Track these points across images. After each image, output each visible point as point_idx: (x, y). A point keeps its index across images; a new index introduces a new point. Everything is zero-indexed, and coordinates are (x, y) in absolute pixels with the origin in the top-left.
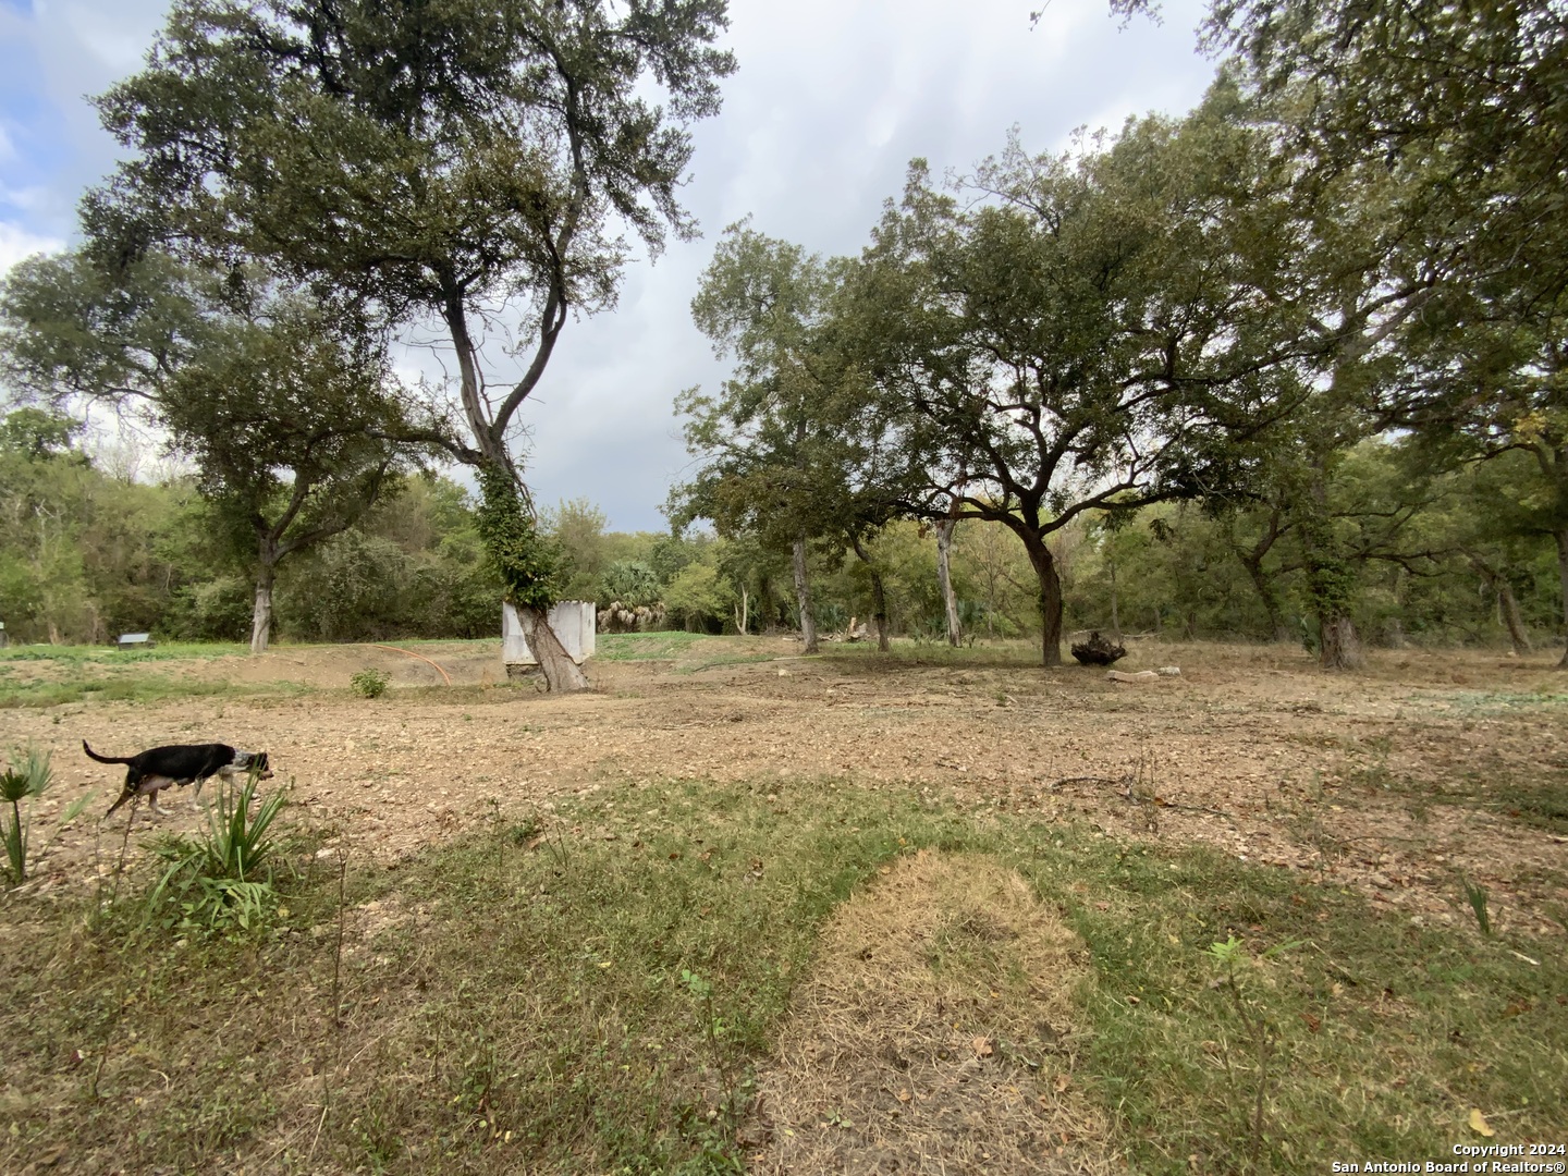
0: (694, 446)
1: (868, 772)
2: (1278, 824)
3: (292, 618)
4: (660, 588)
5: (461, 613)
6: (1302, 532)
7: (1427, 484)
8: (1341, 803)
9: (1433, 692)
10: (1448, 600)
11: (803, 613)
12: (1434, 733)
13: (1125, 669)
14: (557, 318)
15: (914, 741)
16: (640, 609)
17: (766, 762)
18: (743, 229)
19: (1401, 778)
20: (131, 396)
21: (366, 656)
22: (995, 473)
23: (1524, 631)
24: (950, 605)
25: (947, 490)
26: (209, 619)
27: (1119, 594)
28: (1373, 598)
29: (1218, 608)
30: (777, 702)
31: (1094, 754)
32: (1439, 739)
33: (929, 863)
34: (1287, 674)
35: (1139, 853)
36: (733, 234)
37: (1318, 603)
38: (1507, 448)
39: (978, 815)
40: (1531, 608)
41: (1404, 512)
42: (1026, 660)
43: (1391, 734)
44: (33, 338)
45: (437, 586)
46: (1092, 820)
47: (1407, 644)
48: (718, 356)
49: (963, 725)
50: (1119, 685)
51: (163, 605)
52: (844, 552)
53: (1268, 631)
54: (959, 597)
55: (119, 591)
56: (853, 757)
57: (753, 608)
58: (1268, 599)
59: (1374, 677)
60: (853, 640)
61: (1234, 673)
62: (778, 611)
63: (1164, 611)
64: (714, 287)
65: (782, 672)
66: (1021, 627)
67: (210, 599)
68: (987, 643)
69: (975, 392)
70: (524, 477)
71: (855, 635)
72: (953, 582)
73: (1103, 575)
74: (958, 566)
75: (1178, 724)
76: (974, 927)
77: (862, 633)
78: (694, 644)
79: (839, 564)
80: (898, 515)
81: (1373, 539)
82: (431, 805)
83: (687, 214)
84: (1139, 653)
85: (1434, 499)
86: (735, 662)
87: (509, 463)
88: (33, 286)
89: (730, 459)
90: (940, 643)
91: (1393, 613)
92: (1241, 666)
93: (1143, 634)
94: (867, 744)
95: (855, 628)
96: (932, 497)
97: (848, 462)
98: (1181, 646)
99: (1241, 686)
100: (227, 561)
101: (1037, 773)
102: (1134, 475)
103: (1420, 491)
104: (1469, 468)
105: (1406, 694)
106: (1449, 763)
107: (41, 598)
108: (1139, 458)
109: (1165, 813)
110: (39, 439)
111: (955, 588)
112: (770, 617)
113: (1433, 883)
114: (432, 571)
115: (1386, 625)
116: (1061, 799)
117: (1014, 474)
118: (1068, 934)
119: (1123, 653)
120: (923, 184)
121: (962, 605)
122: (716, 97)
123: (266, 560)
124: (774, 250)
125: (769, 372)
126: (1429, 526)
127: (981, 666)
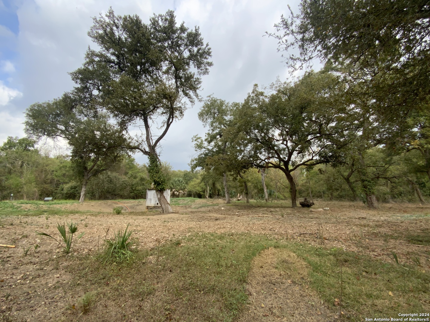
0: (197, 149)
1: (253, 231)
2: (353, 243)
3: (89, 194)
4: (186, 185)
5: (133, 192)
6: (359, 172)
7: (392, 159)
8: (368, 239)
9: (397, 215)
10: (403, 190)
11: (226, 193)
12: (393, 224)
13: (314, 208)
14: (171, 121)
15: (263, 225)
16: (180, 191)
17: (228, 229)
18: (211, 97)
19: (383, 234)
20: (58, 137)
21: (109, 204)
22: (276, 156)
23: (423, 198)
24: (265, 190)
25: (264, 160)
26: (67, 194)
27: (311, 188)
28: (382, 189)
29: (339, 192)
30: (224, 216)
31: (308, 228)
32: (395, 225)
33: (272, 250)
34: (359, 210)
35: (320, 249)
36: (209, 98)
37: (365, 191)
38: (412, 149)
39: (281, 241)
40: (425, 192)
41: (387, 166)
42: (287, 206)
43: (382, 224)
44: (34, 122)
45: (127, 185)
46: (309, 242)
47: (393, 202)
48: (204, 127)
49: (274, 221)
50: (313, 213)
51: (54, 190)
52: (237, 176)
53: (353, 198)
54: (267, 188)
55: (42, 186)
56: (249, 228)
57: (210, 191)
58: (352, 189)
59: (382, 211)
60: (239, 200)
61: (344, 209)
62: (217, 192)
63: (324, 192)
64: (204, 110)
65: (223, 208)
66: (285, 197)
67: (68, 188)
68: (276, 201)
69: (271, 136)
70: (160, 158)
71: (239, 199)
72: (266, 184)
73: (306, 182)
74: (266, 179)
75: (328, 221)
76: (284, 261)
77: (241, 198)
78: (196, 201)
79: (236, 179)
80: (252, 167)
81: (380, 173)
82: (153, 238)
83: (200, 96)
84: (318, 204)
85: (395, 162)
86: (208, 206)
87: (156, 154)
88: (35, 110)
89: (207, 152)
90: (263, 201)
91: (388, 193)
92: (346, 208)
93: (319, 199)
94: (252, 225)
95: (239, 197)
96: (260, 163)
97: (238, 153)
98: (329, 203)
99: (346, 213)
100: (76, 178)
101: (294, 232)
102: (313, 157)
103: (390, 160)
104: (403, 154)
105: (390, 215)
106: (396, 230)
107: (23, 187)
108: (314, 152)
109: (326, 241)
110: (26, 146)
111: (266, 186)
112: (215, 194)
113: (388, 255)
114: (126, 181)
115: (386, 196)
116: (301, 238)
117: (281, 156)
118: (305, 263)
119: (313, 204)
120: (257, 89)
121: (268, 191)
122: (208, 71)
123: (86, 178)
124: (219, 101)
125: (217, 131)
126: (394, 170)
127: (275, 207)
